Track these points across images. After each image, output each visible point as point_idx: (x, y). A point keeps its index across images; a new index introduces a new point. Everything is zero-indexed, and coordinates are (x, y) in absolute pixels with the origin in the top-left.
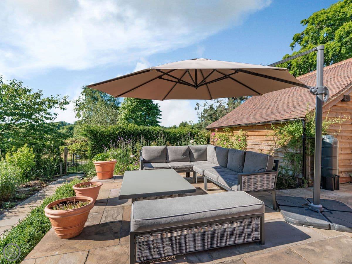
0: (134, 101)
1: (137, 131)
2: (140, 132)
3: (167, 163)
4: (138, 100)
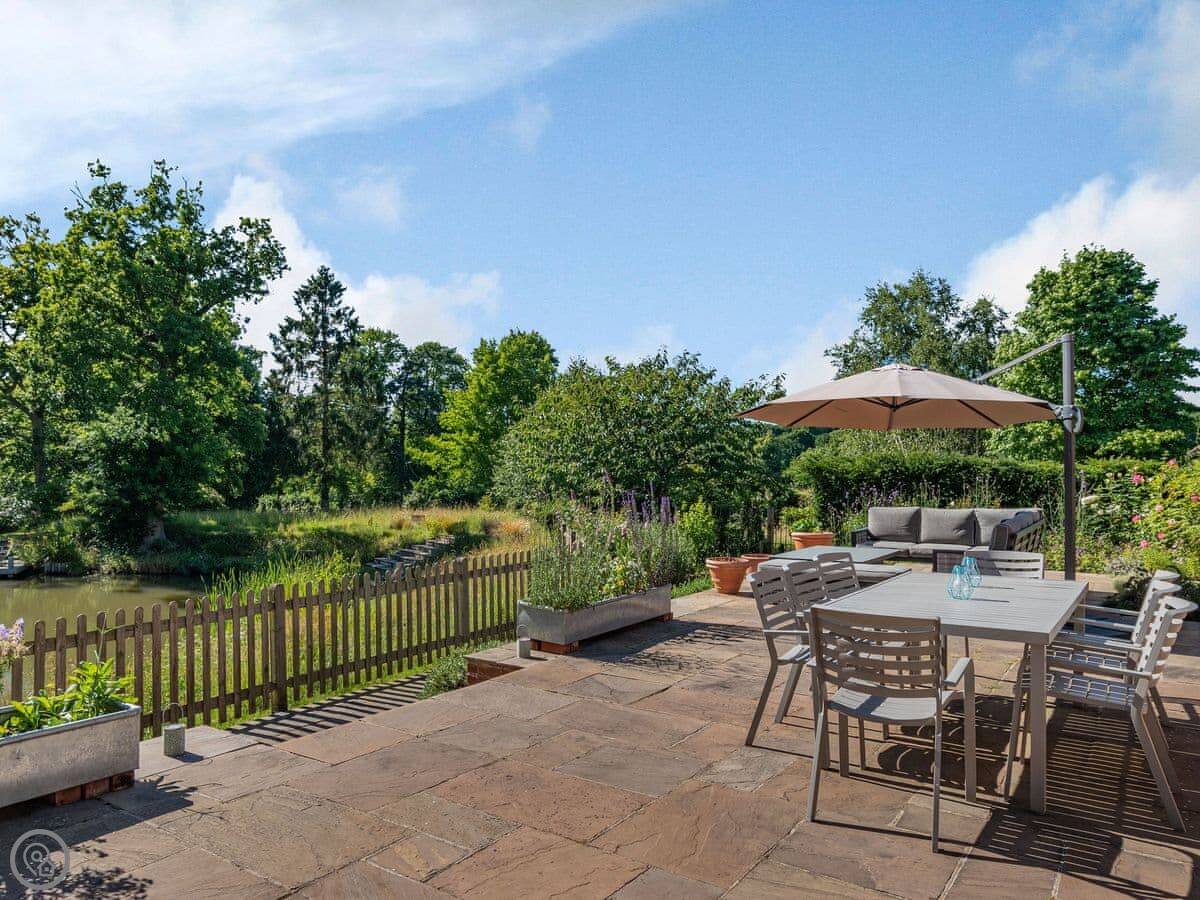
0: (1050, 325)
3: (917, 543)
4: (1070, 321)
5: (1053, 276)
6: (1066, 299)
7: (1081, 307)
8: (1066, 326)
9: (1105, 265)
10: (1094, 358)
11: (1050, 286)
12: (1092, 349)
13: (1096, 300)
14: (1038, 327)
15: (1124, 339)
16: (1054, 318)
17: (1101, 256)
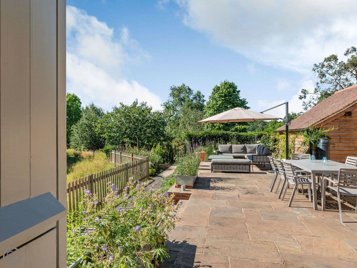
0: (219, 99)
1: (218, 135)
2: (220, 135)
3: (231, 153)
4: (223, 99)
5: (219, 87)
6: (222, 93)
7: (225, 96)
8: (222, 100)
9: (229, 86)
10: (228, 108)
11: (219, 90)
12: (228, 106)
13: (228, 94)
14: (216, 100)
15: (235, 104)
16: (219, 98)
17: (228, 83)
